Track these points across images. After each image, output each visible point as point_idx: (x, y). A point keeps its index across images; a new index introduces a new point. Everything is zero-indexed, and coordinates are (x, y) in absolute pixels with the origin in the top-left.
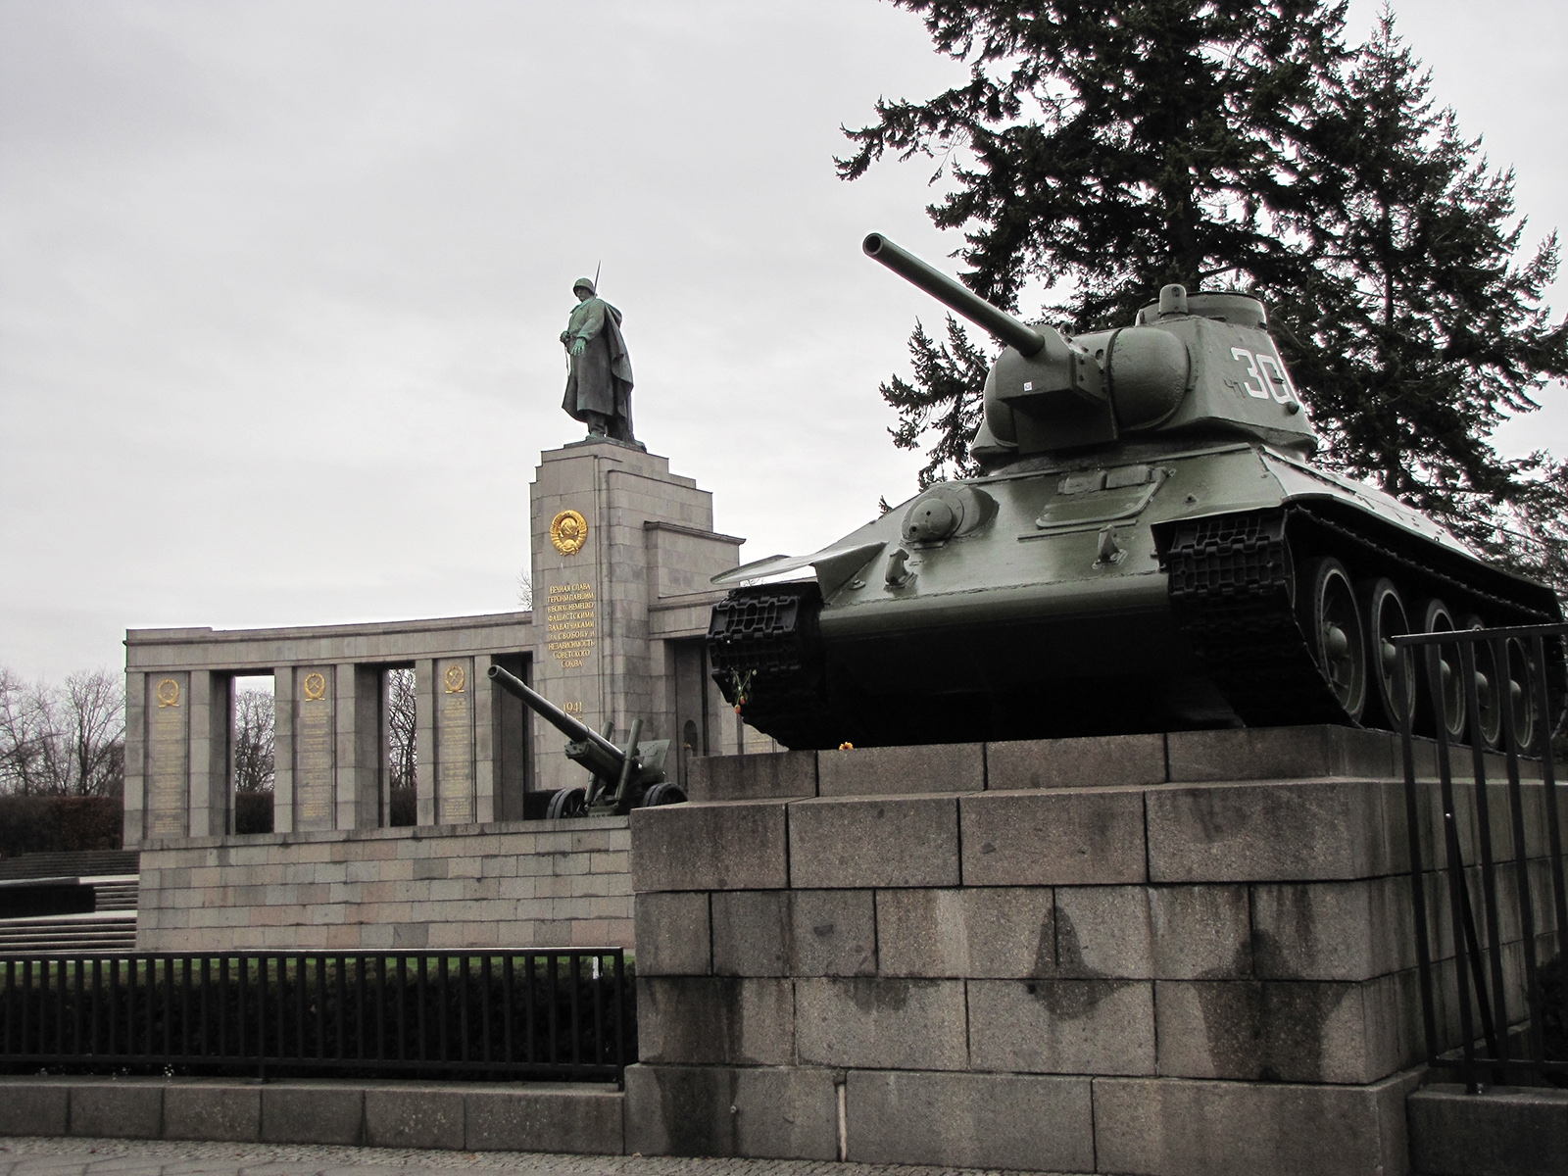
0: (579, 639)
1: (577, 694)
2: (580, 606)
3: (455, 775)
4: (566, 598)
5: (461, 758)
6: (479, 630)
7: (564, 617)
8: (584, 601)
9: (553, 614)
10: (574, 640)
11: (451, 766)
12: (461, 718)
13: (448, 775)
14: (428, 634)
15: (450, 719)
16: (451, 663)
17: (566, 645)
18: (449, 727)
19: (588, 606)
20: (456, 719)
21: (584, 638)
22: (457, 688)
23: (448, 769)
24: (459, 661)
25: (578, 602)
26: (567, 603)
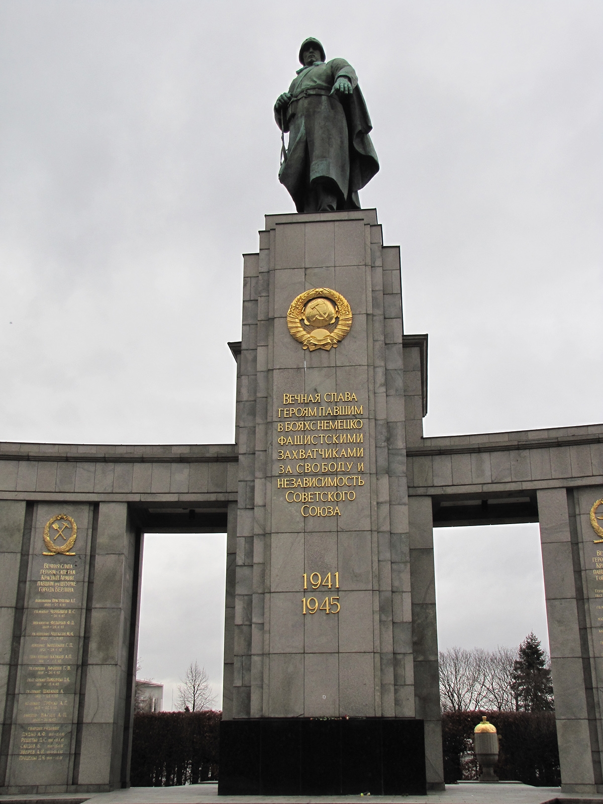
0: (336, 474)
1: (330, 558)
2: (337, 424)
3: (44, 686)
4: (311, 411)
5: (59, 658)
6: (111, 466)
7: (309, 439)
8: (346, 417)
9: (287, 433)
10: (324, 474)
11: (40, 670)
12: (65, 595)
13: (33, 686)
14: (23, 464)
15: (43, 595)
16: (56, 511)
17: (312, 482)
18: (42, 607)
19: (352, 424)
20: (56, 595)
21: (345, 473)
22: (63, 548)
23: (33, 675)
24: (70, 508)
25: (335, 418)
26: (314, 419)
